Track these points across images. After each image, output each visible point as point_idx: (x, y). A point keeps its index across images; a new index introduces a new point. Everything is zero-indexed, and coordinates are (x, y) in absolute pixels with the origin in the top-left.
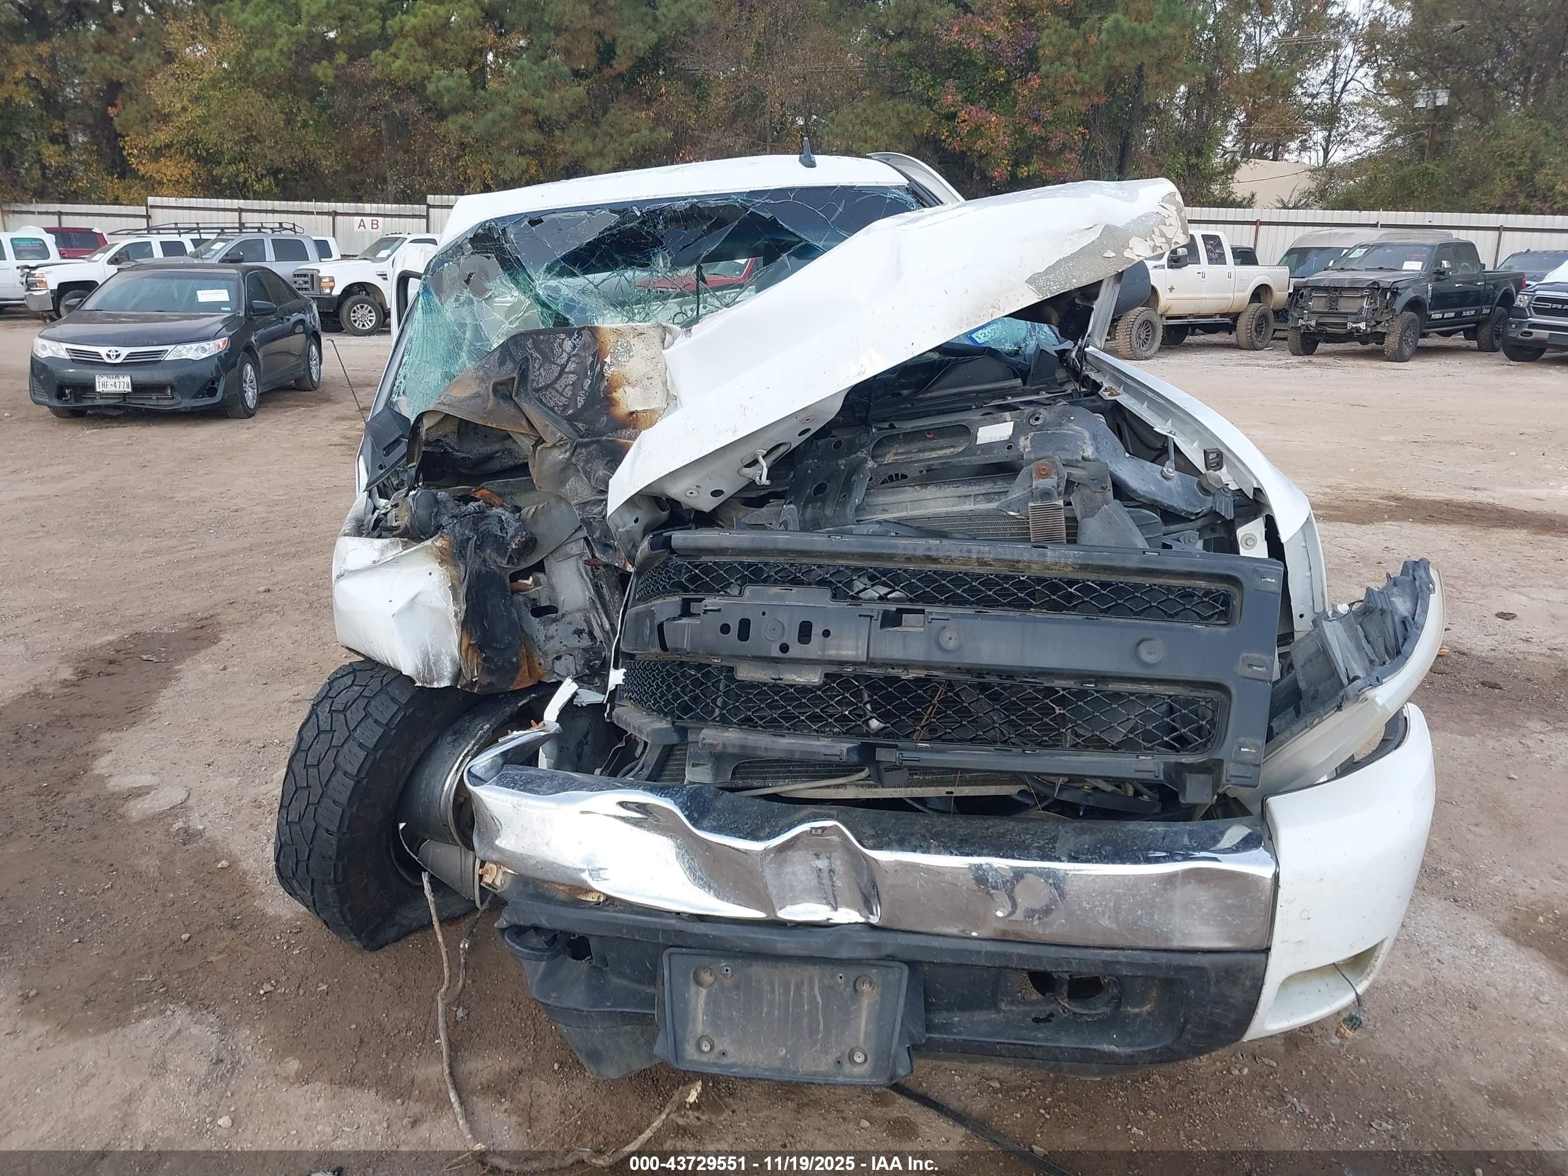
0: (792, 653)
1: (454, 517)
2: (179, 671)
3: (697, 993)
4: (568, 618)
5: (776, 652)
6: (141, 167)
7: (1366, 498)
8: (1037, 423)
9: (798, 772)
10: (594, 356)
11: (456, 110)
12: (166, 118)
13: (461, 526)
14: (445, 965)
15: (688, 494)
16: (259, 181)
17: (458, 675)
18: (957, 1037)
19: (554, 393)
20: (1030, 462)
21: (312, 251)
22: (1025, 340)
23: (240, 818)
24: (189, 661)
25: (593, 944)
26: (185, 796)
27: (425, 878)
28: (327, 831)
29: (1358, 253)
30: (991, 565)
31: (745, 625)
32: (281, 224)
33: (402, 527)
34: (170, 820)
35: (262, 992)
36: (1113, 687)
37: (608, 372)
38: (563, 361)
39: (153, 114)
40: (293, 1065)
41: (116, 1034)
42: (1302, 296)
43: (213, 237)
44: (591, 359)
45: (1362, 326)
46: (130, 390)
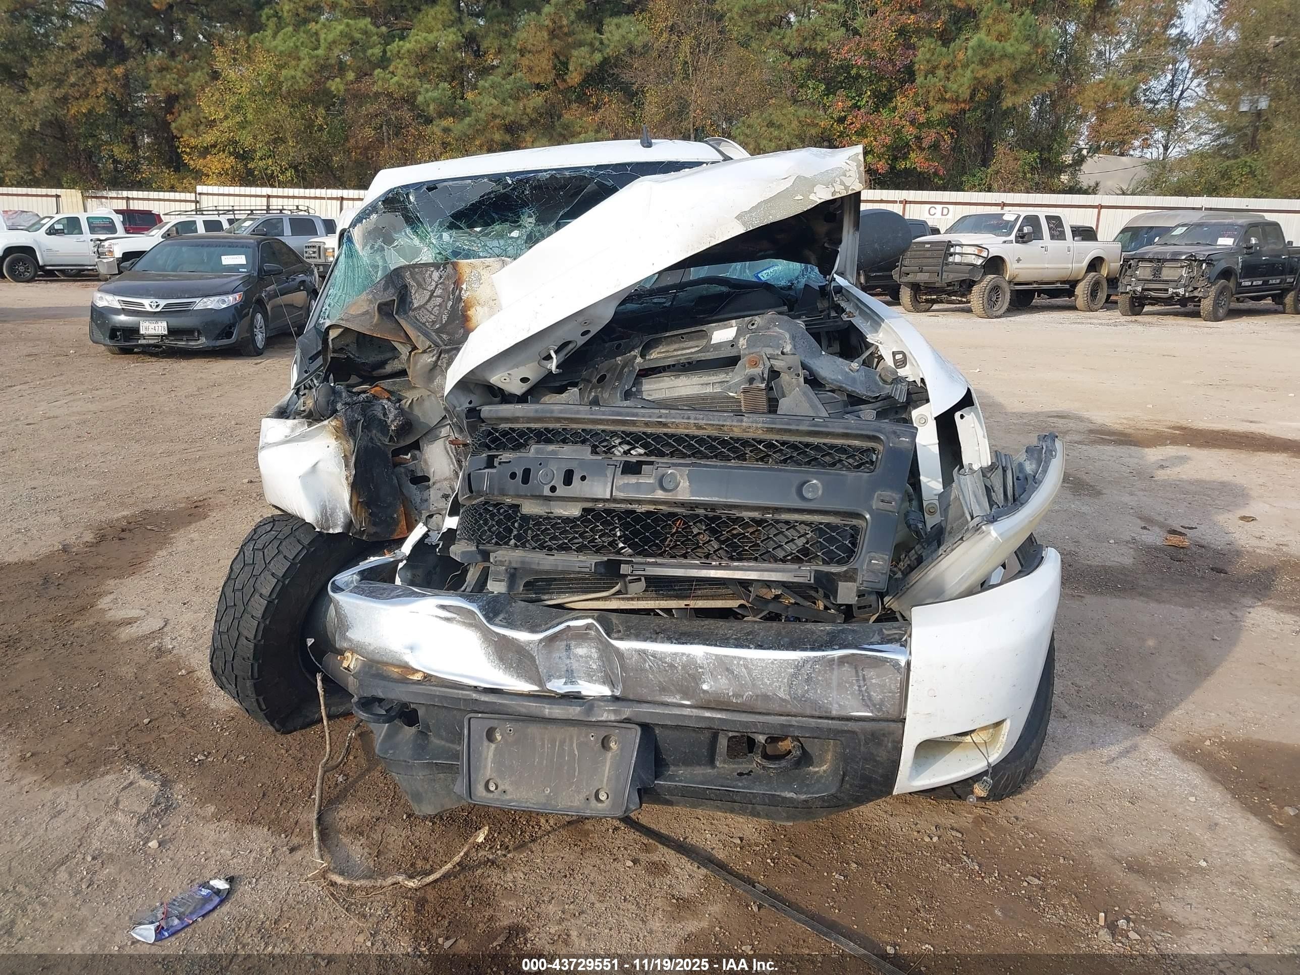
0: (558, 493)
1: (346, 404)
2: (174, 537)
3: (488, 747)
4: (437, 486)
5: (547, 492)
6: (192, 162)
7: (1156, 427)
8: (753, 327)
9: (576, 588)
10: (454, 284)
11: (441, 116)
12: (212, 124)
13: (352, 411)
14: (328, 742)
15: (502, 380)
16: (283, 173)
17: (349, 525)
18: (678, 784)
19: (425, 312)
20: (745, 355)
21: (320, 228)
22: (797, 278)
23: (201, 641)
24: (182, 531)
25: (421, 712)
26: (162, 624)
27: (319, 677)
28: (247, 638)
29: (1179, 231)
30: (705, 429)
31: (527, 472)
32: (297, 206)
33: (308, 410)
34: (149, 641)
35: (196, 760)
36: (785, 517)
37: (465, 295)
38: (432, 288)
39: (203, 120)
40: (211, 809)
41: (84, 784)
42: (1130, 267)
43: (244, 217)
44: (453, 286)
45: (1181, 291)
46: (166, 333)
